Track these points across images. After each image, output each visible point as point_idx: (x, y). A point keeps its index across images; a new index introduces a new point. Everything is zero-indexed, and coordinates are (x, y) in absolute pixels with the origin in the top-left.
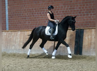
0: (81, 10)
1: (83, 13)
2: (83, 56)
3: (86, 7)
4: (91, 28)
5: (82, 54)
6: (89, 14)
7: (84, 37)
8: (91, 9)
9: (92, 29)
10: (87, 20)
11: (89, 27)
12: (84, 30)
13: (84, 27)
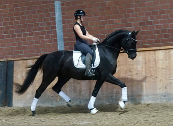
0: (8, 28)
1: (11, 32)
2: (14, 108)
3: (16, 23)
4: (26, 58)
5: (12, 105)
6: (22, 35)
7: (14, 75)
8: (26, 26)
9: (28, 61)
10: (19, 44)
11: (23, 56)
12: (15, 62)
13: (14, 57)
